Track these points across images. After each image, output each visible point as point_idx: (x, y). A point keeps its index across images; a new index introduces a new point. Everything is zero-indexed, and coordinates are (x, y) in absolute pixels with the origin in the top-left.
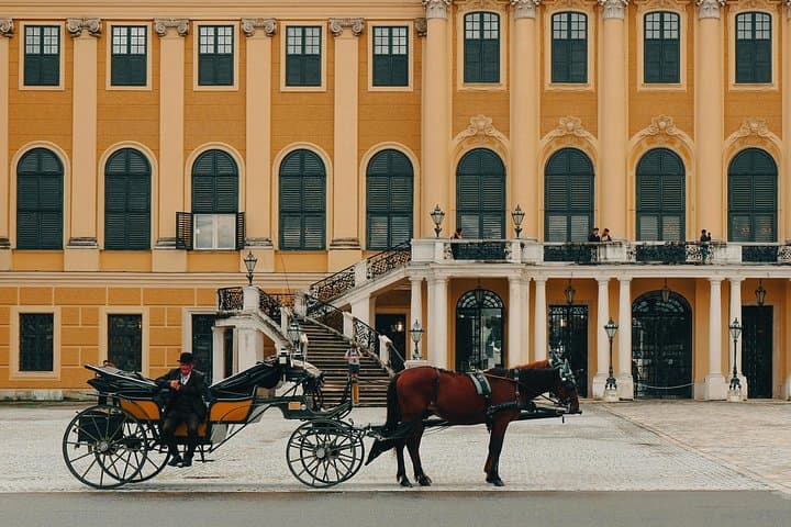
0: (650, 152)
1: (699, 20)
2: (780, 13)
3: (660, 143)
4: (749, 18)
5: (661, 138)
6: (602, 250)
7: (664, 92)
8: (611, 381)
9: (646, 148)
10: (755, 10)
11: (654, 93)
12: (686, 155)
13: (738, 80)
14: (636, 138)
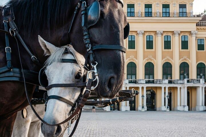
0: (148, 63)
1: (157, 37)
2: (172, 35)
3: (149, 61)
4: (167, 37)
5: (150, 60)
6: (140, 81)
7: (150, 51)
8: (143, 107)
9: (147, 62)
10: (168, 35)
11: (148, 51)
12: (154, 63)
13: (165, 49)
14: (145, 60)
